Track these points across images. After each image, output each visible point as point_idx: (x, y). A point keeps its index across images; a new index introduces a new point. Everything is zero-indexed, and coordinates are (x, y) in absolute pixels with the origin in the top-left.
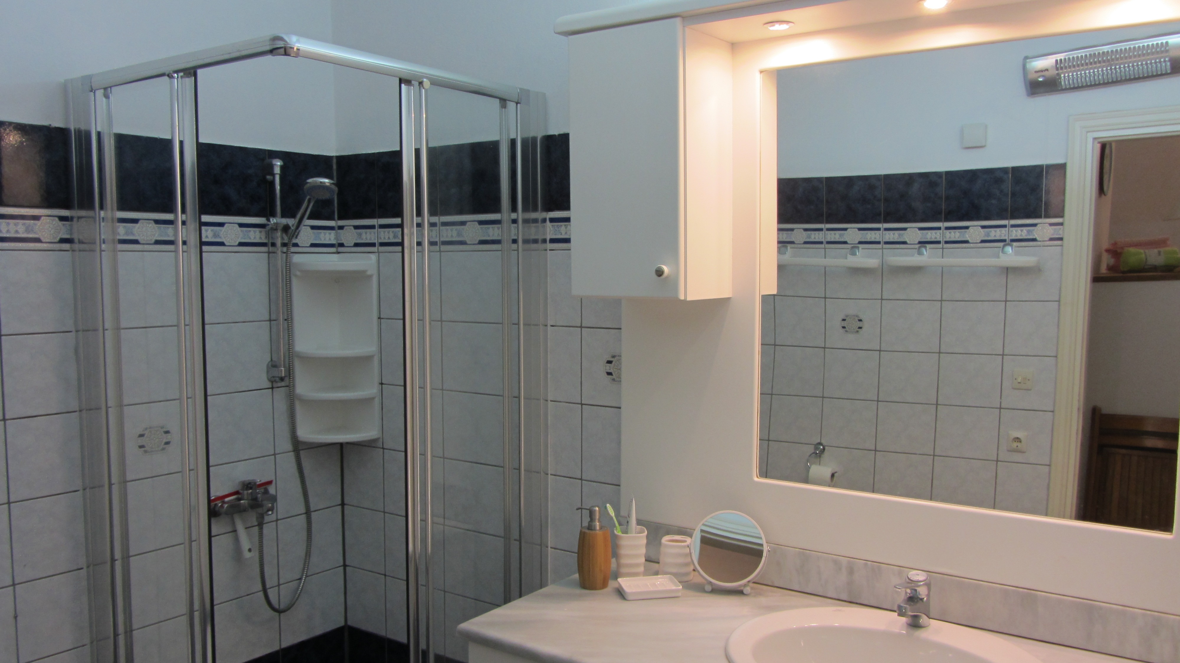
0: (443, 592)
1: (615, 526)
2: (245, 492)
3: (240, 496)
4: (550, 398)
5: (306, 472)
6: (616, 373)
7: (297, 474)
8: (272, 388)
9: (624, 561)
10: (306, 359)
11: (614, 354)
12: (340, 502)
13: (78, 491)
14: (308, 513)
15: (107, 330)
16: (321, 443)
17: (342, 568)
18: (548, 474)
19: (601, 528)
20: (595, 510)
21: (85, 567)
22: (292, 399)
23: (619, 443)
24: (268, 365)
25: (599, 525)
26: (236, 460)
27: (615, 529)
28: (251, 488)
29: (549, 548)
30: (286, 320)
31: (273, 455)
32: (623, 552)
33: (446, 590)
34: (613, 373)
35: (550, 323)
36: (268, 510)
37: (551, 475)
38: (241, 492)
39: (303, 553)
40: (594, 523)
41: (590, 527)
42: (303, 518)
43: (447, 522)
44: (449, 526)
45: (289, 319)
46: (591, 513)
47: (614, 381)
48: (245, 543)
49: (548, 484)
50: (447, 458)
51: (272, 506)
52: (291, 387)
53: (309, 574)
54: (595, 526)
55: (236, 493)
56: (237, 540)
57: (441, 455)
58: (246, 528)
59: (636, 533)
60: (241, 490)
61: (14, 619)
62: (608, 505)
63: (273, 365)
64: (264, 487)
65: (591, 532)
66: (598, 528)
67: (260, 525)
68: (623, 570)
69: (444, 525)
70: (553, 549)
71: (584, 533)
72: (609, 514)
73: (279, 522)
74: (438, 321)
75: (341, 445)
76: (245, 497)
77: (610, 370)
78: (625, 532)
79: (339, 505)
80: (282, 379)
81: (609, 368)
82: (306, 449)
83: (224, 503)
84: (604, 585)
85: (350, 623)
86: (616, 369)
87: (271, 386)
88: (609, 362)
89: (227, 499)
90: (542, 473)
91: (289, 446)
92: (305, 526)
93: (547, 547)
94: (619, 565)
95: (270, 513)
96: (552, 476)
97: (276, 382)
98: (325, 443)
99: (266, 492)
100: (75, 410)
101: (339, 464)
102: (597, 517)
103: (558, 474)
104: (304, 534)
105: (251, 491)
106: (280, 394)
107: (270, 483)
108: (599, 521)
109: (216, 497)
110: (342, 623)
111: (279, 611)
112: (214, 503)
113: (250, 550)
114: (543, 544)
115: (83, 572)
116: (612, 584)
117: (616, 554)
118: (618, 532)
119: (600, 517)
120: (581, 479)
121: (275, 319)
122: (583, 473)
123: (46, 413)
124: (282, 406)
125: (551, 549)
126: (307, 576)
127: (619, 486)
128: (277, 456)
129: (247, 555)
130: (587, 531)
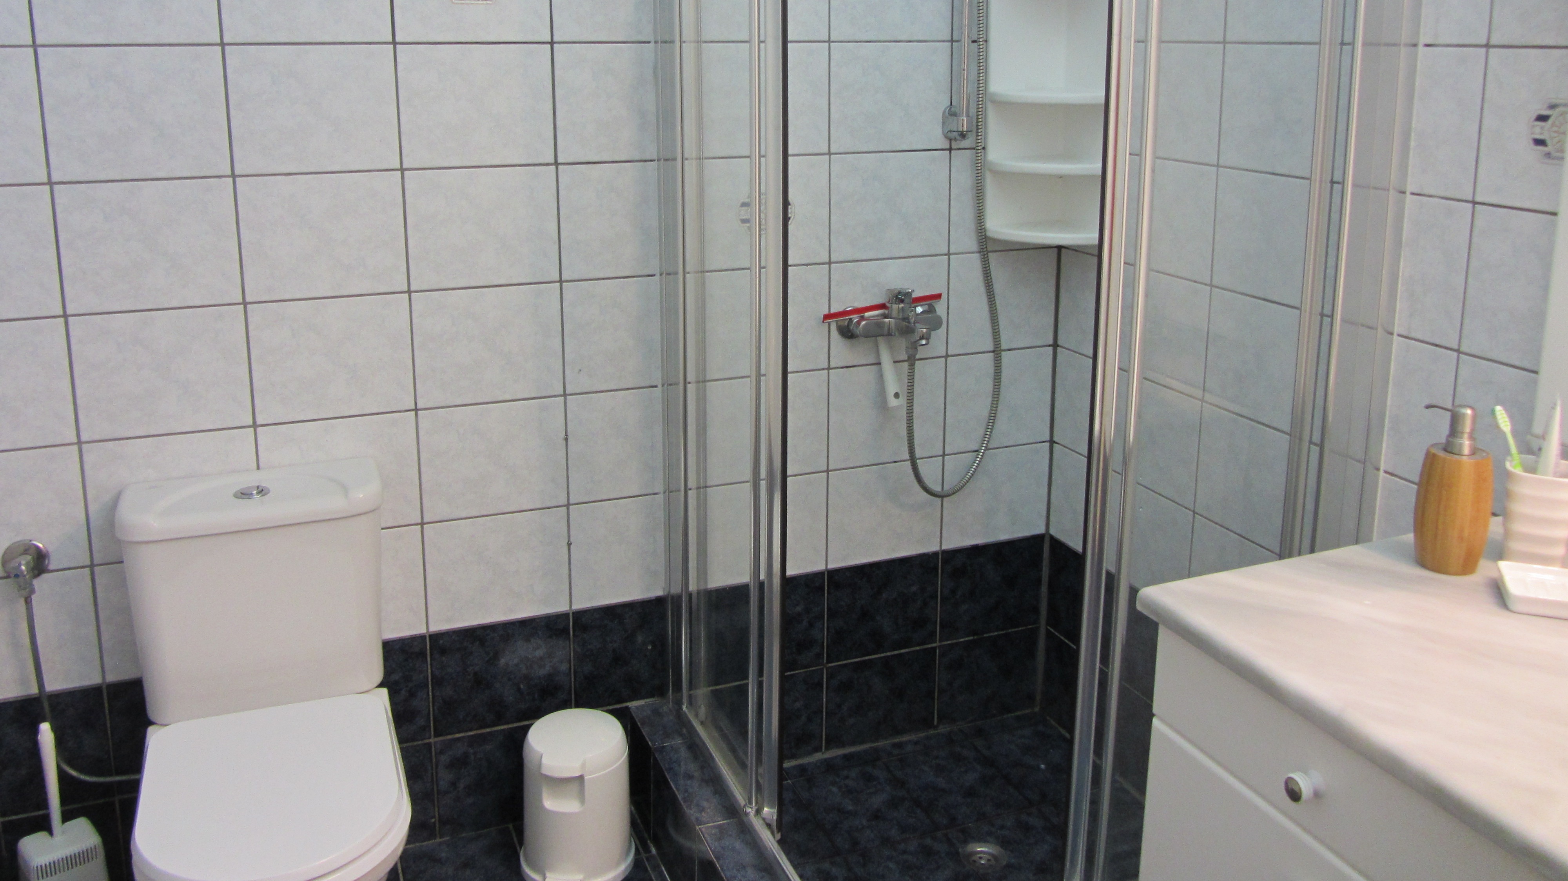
0: (1191, 513)
1: (1508, 452)
2: (895, 306)
3: (886, 312)
4: (1410, 188)
5: (998, 288)
6: (1556, 140)
7: (982, 289)
8: (950, 149)
9: (1518, 527)
10: (1008, 106)
11: (1555, 101)
12: (1051, 342)
13: (653, 275)
14: (997, 351)
15: (684, 42)
16: (1029, 244)
17: (1048, 444)
18: (1392, 334)
19: (1474, 452)
20: (1464, 415)
21: (660, 386)
22: (979, 168)
23: (1545, 288)
24: (944, 113)
25: (1470, 446)
26: (886, 256)
27: (1509, 458)
28: (902, 301)
29: (1381, 473)
30: (974, 42)
31: (946, 255)
32: (1517, 507)
33: (1196, 511)
34: (1548, 142)
35: (1423, 40)
36: (922, 338)
37: (1399, 335)
38: (888, 305)
39: (985, 413)
40: (1458, 441)
41: (1449, 448)
42: (988, 359)
43: (1208, 397)
44: (1211, 404)
45: (980, 41)
46: (1455, 420)
47: (1549, 157)
48: (892, 386)
49: (1390, 353)
50: (1216, 287)
51: (927, 332)
52: (979, 149)
53: (990, 446)
54: (1461, 445)
55: (882, 306)
56: (881, 377)
57: (1208, 282)
58: (895, 362)
59: (1555, 474)
60: (889, 302)
61: (565, 442)
62: (1499, 409)
63: (951, 113)
64: (929, 302)
65: (1449, 456)
66: (1466, 450)
67: (912, 360)
68: (1514, 545)
69: (1202, 400)
70: (1388, 476)
71: (1434, 455)
72: (1497, 426)
73: (949, 359)
74: (1218, 43)
75: (1060, 248)
76: (895, 313)
77: (1541, 134)
78: (1531, 469)
79: (1050, 346)
80: (963, 135)
81: (1541, 131)
82: (1000, 251)
83: (863, 318)
84: (1468, 566)
85: (1052, 532)
86: (1555, 132)
87: (948, 147)
88: (1542, 118)
89: (867, 314)
90: (1380, 329)
91: (970, 243)
92: (991, 370)
93: (1378, 469)
94: (1507, 534)
95: (924, 342)
96: (1401, 338)
97: (956, 140)
98: (1034, 244)
99: (931, 310)
100: (652, 159)
101: (1053, 282)
102: (1467, 429)
103: (1413, 335)
104: (988, 385)
105: (902, 305)
106: (962, 159)
107: (938, 296)
108: (1472, 437)
109: (855, 308)
110: (1041, 530)
111: (941, 496)
112: (850, 317)
113: (897, 395)
114: (1368, 463)
115: (658, 392)
116: (1485, 569)
117: (1501, 511)
118: (1514, 466)
119: (1473, 430)
120: (1458, 351)
121: (957, 39)
122: (1463, 340)
123: (611, 160)
124: (963, 178)
125: (1385, 475)
126: (987, 449)
127: (1536, 372)
128: (951, 257)
129: (893, 402)
130: (1442, 454)
